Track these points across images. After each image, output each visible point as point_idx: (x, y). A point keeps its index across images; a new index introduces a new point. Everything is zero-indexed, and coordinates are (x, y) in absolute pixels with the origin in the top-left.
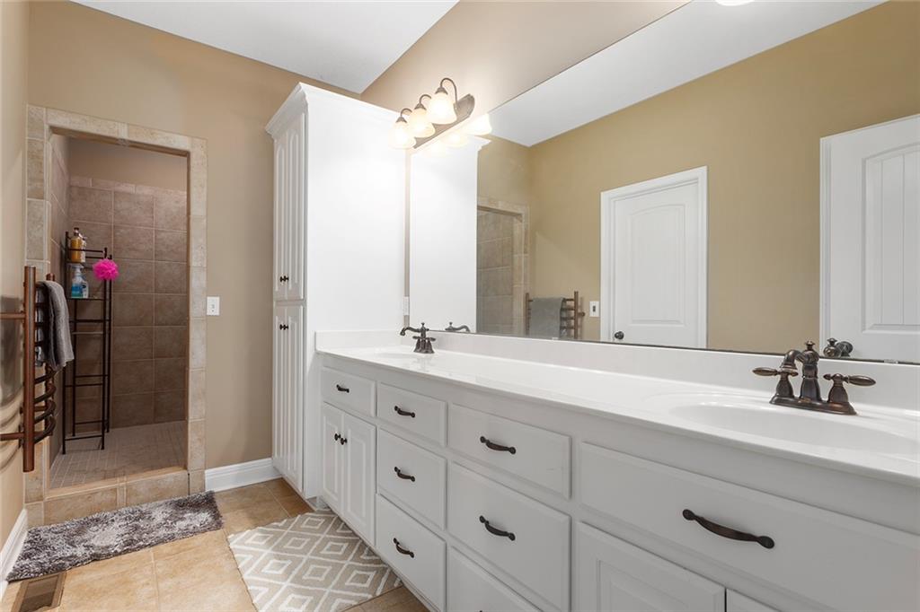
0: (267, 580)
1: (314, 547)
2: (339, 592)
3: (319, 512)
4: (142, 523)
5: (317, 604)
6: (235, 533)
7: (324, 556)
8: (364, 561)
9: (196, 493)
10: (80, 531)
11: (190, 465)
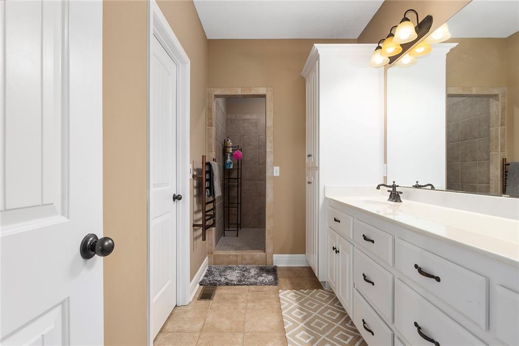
0: (293, 319)
1: (320, 310)
2: (329, 340)
3: (327, 291)
4: (246, 274)
5: (315, 342)
6: (283, 290)
7: (324, 316)
8: (348, 328)
9: (269, 266)
10: (224, 271)
11: (266, 251)
